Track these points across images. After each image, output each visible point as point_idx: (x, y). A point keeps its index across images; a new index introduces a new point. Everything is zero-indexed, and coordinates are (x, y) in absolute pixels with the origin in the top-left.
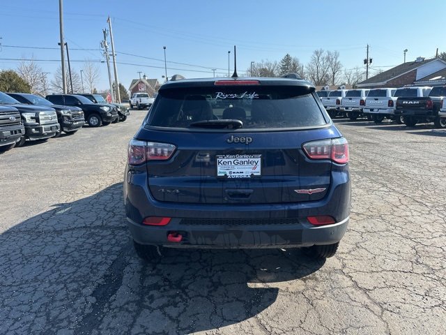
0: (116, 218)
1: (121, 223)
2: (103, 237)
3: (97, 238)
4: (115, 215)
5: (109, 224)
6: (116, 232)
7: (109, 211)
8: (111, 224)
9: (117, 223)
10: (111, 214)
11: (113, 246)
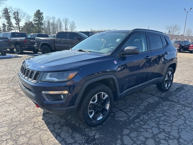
0: (176, 109)
1: (174, 105)
2: (183, 101)
3: (187, 102)
4: (178, 111)
5: (181, 106)
6: (177, 101)
7: (181, 115)
8: (179, 106)
9: (176, 105)
10: (180, 113)
11: (179, 97)
